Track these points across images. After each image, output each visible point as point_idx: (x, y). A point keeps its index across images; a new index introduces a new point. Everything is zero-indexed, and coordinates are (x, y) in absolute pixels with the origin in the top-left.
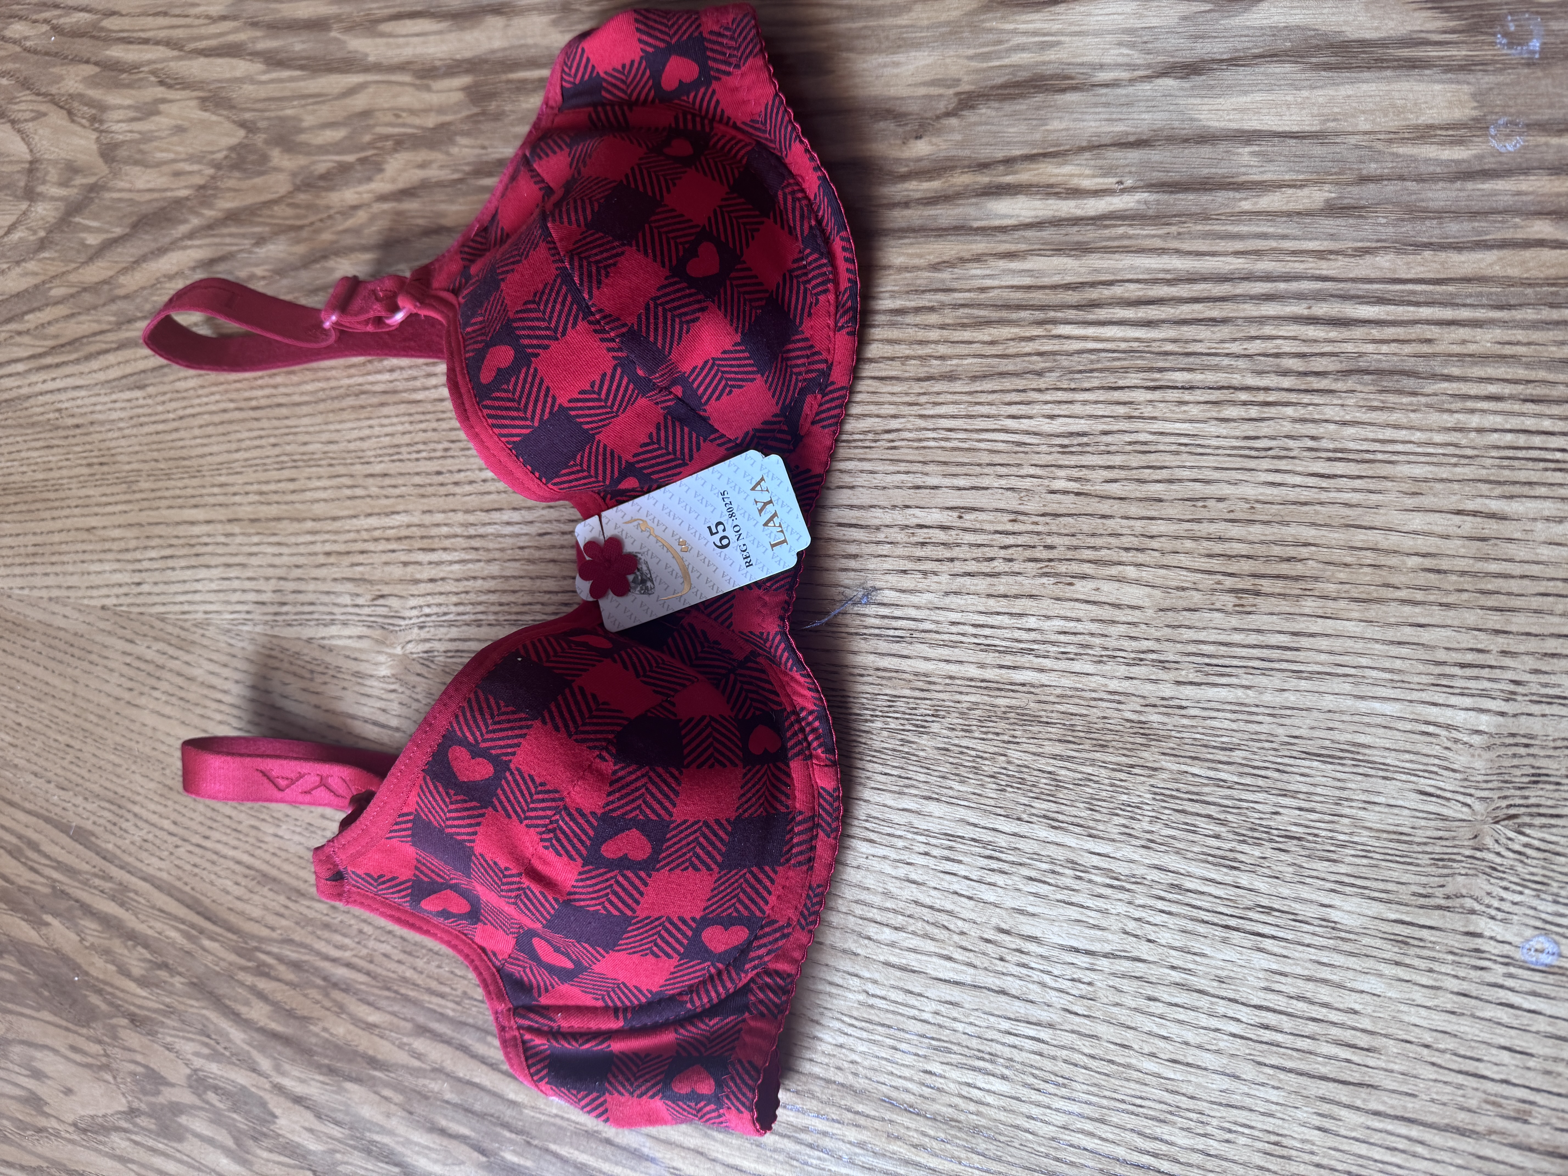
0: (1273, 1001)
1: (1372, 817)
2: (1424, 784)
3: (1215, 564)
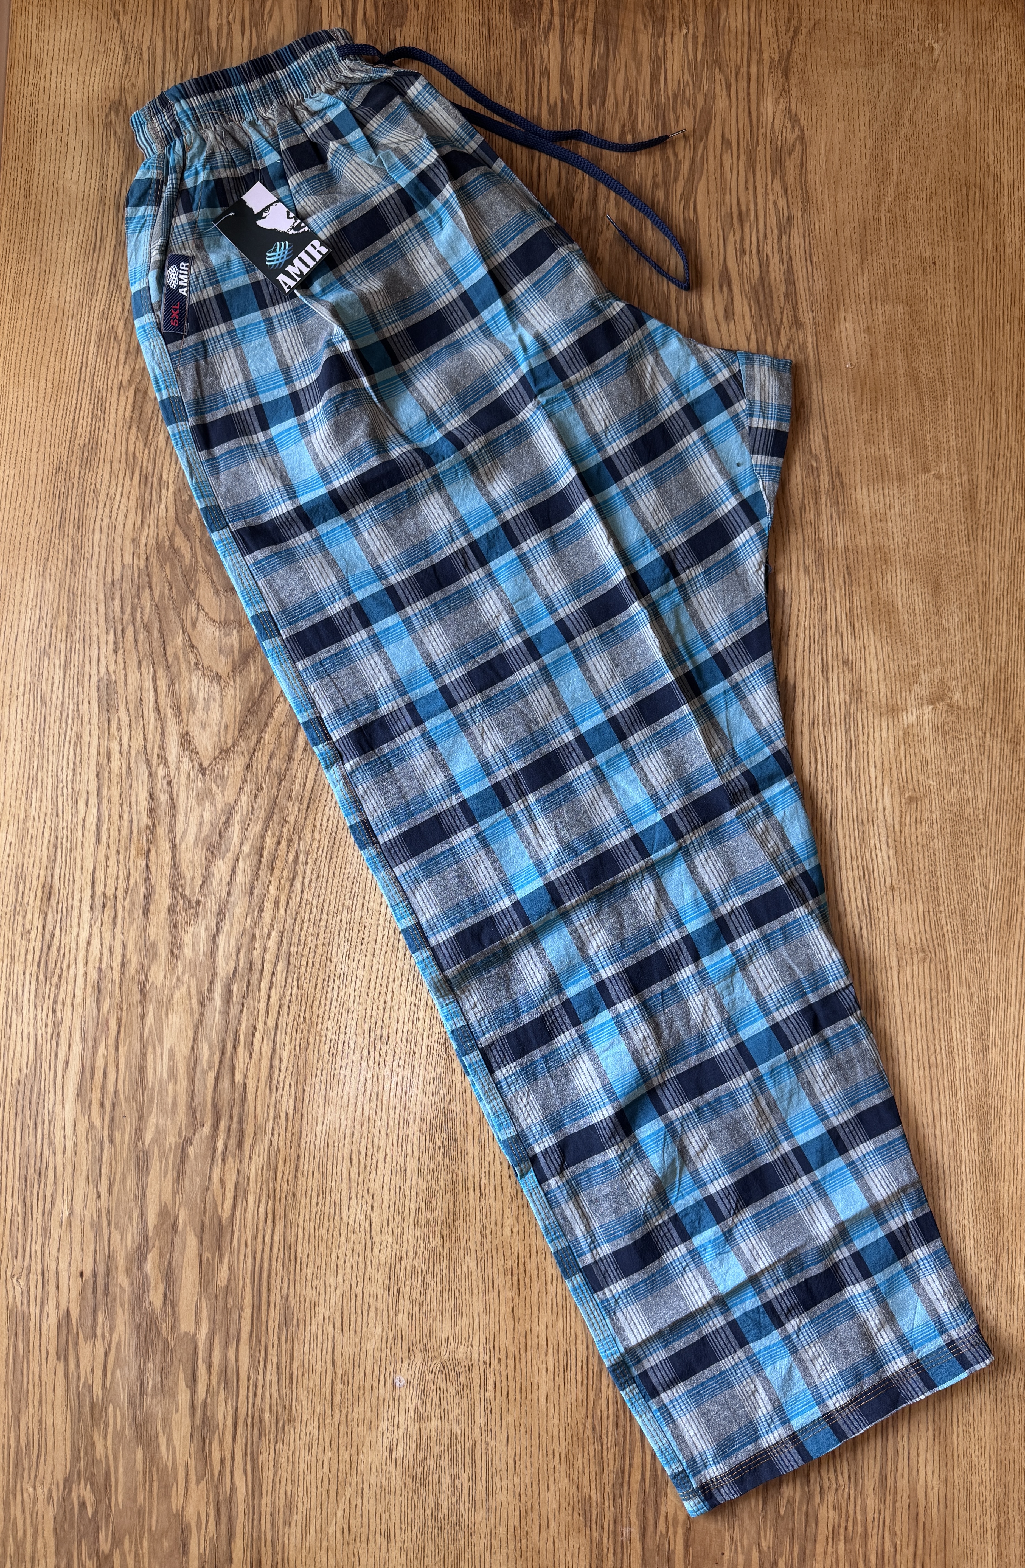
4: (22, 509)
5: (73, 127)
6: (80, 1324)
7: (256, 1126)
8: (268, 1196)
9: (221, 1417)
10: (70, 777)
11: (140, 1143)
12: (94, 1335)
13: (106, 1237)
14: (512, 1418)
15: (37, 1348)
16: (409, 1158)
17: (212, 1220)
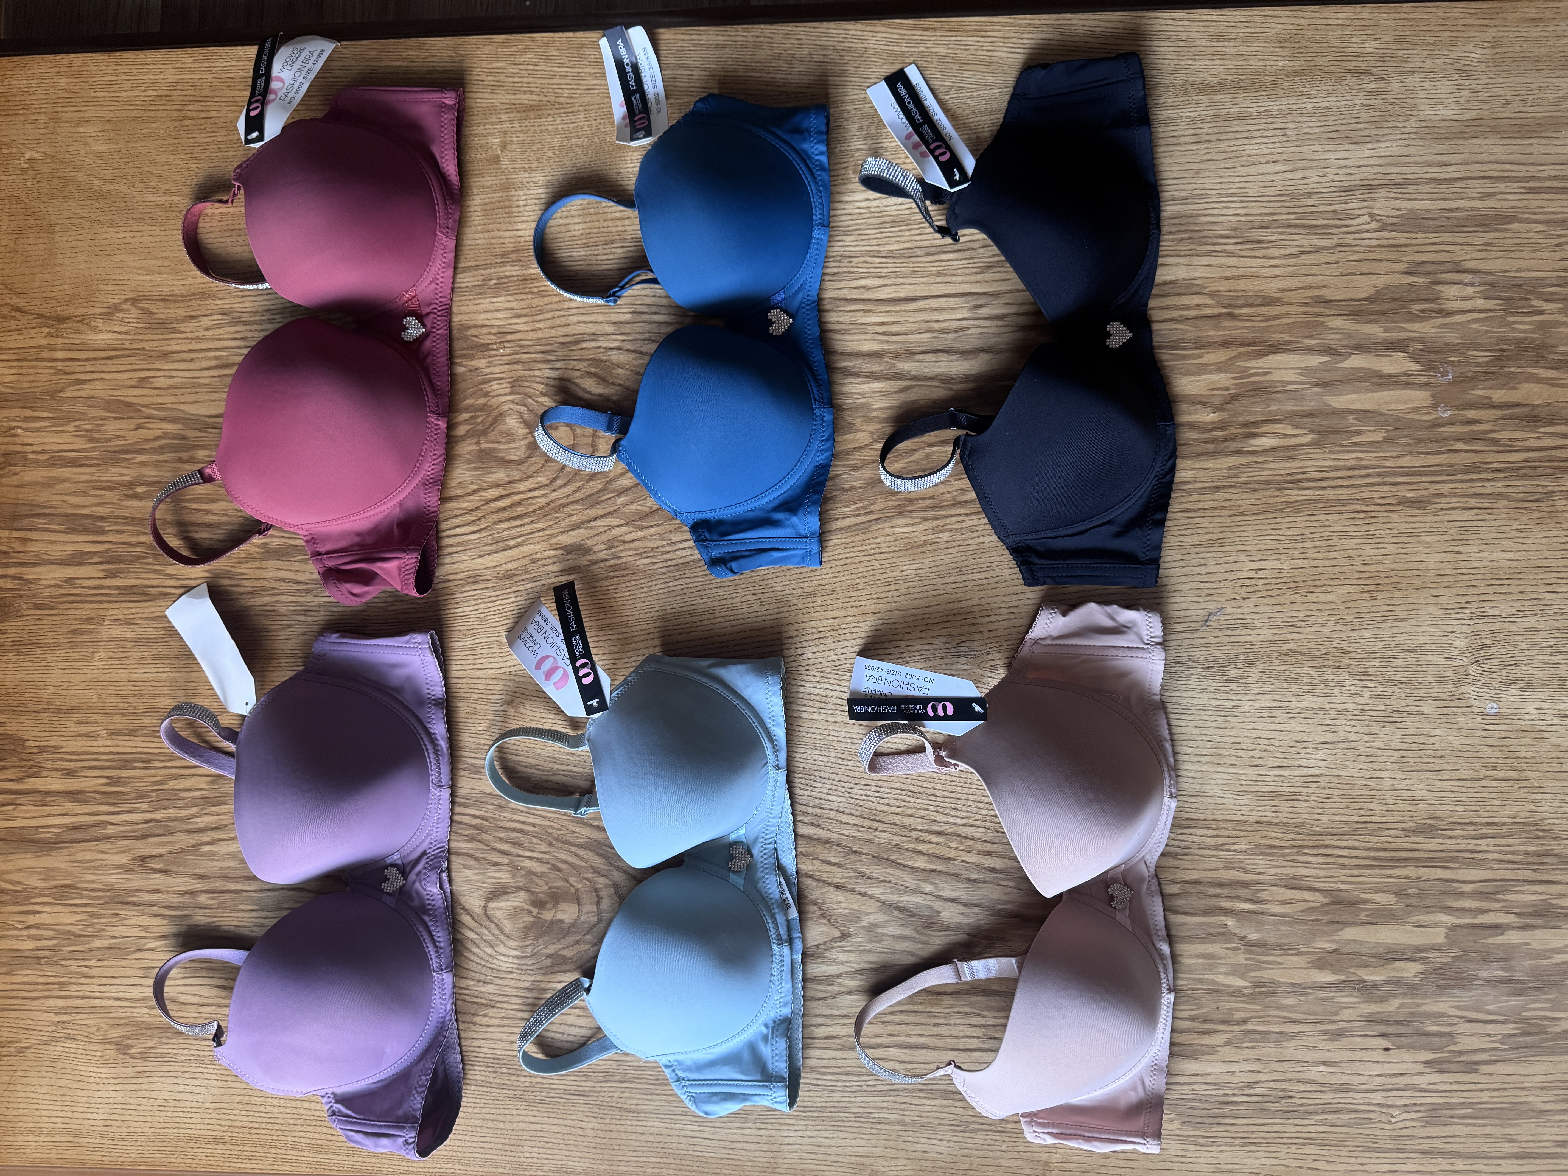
0: (1404, 746)
1: (1430, 670)
2: (1446, 655)
3: (1361, 582)
4: (566, 1137)
5: (147, 1094)
6: (1440, 1049)
7: (1226, 868)
8: (1299, 854)
9: (1534, 897)
10: (855, 1078)
11: (1246, 991)
12: (1450, 1034)
13: (1346, 1025)
14: (1529, 588)
15: (1466, 1094)
16: (1257, 704)
17: (1326, 913)
